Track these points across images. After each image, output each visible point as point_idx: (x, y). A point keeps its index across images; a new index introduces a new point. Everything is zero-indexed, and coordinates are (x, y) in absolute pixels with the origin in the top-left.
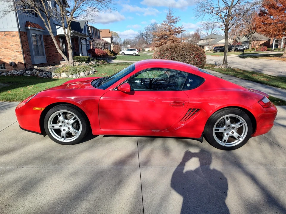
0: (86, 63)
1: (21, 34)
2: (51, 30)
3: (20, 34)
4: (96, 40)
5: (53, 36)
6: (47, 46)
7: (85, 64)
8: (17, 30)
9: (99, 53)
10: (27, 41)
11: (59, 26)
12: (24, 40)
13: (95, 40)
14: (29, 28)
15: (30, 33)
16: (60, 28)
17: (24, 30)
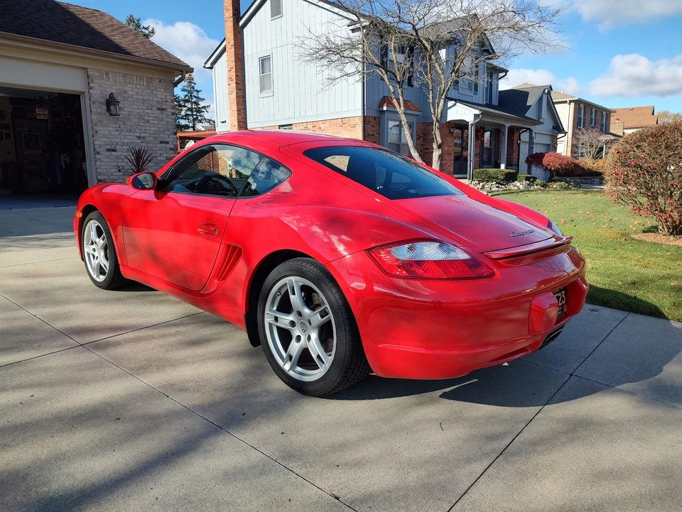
0: (498, 185)
1: (366, 120)
2: (402, 108)
3: (364, 121)
4: (583, 133)
5: (406, 120)
6: (425, 147)
7: (494, 186)
8: (360, 113)
9: (551, 164)
10: (377, 135)
11: (454, 102)
12: (371, 133)
13: (580, 133)
14: (385, 108)
15: (386, 118)
16: (455, 105)
17: (373, 114)
